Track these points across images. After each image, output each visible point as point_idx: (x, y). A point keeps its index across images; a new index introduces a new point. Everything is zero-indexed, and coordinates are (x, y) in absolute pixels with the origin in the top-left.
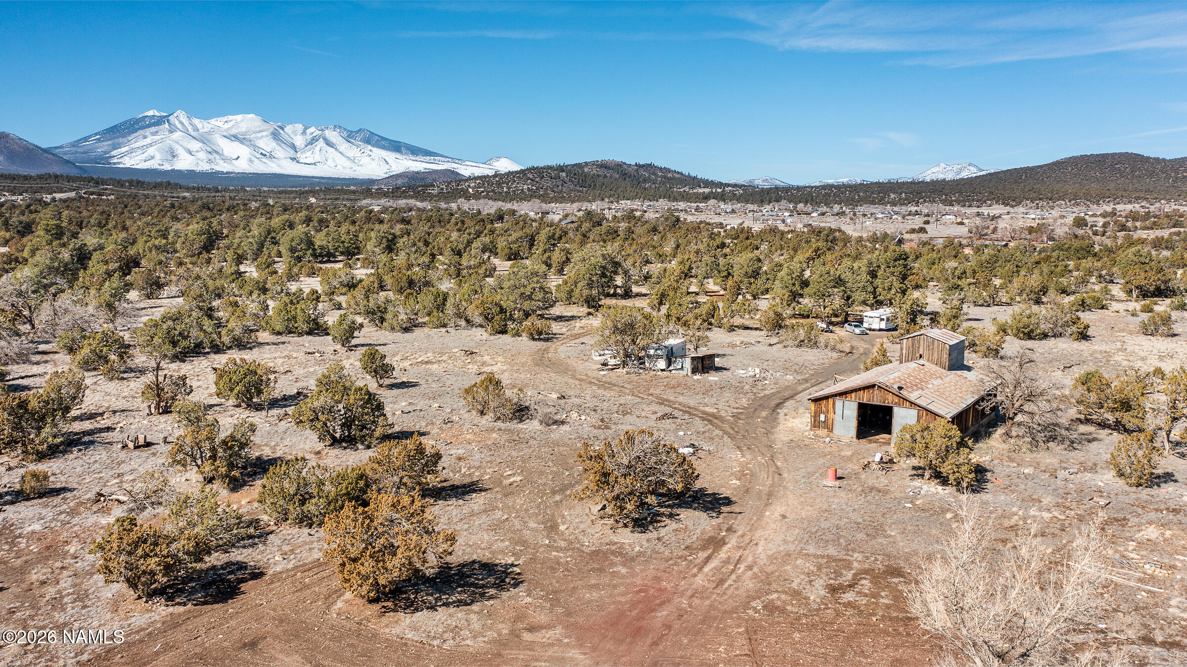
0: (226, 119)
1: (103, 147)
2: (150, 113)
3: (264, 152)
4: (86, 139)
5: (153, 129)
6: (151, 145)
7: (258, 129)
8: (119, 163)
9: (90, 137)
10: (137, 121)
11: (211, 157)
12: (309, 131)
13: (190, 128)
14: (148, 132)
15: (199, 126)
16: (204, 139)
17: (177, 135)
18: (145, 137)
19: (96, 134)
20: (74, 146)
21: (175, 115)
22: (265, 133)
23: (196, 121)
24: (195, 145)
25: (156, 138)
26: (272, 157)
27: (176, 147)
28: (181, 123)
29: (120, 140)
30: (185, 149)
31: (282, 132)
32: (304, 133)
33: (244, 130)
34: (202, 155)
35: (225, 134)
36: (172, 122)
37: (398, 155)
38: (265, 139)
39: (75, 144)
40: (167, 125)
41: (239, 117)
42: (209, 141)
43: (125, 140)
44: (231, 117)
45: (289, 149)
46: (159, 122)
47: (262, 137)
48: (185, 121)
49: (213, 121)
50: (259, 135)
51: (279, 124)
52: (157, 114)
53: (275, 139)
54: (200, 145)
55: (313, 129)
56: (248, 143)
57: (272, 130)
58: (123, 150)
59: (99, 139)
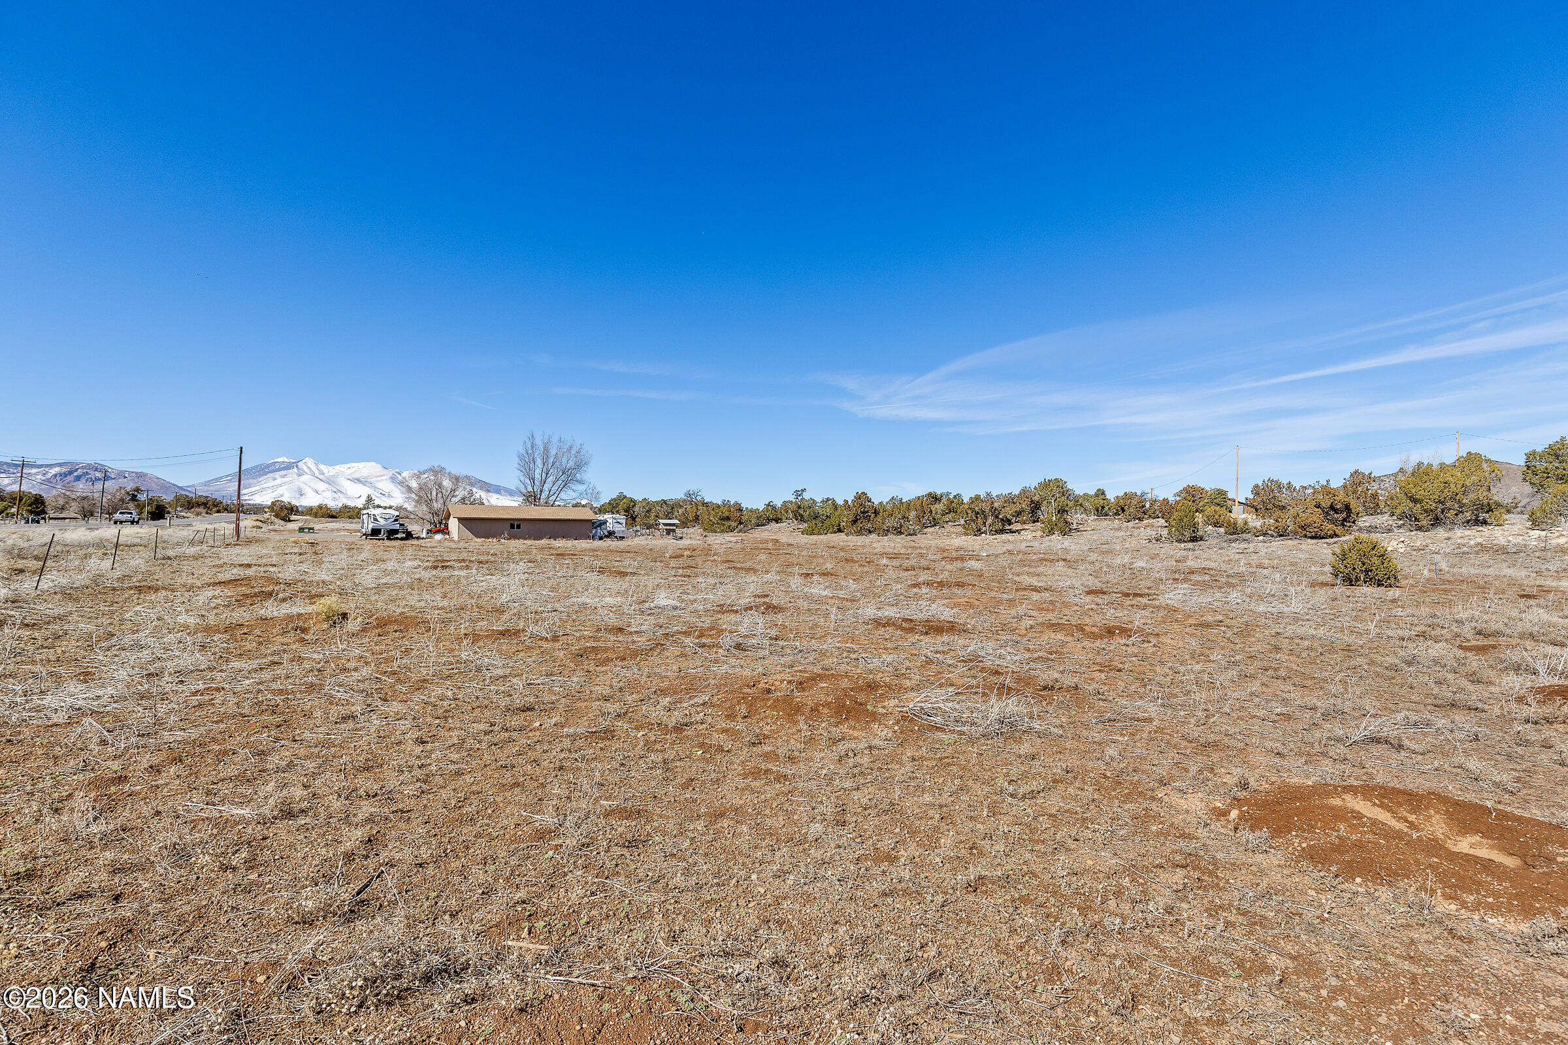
0: (349, 465)
2: (280, 460)
3: (383, 493)
4: (217, 480)
5: (283, 473)
6: (281, 485)
7: (378, 474)
8: (250, 500)
9: (222, 477)
10: (268, 466)
11: (335, 495)
13: (317, 473)
14: (277, 475)
15: (325, 471)
16: (330, 481)
17: (305, 478)
18: (275, 479)
19: (228, 476)
20: (205, 485)
21: (304, 461)
22: (384, 478)
23: (323, 467)
24: (322, 486)
25: (285, 480)
26: (389, 496)
27: (304, 487)
28: (309, 468)
29: (251, 481)
30: (313, 489)
33: (365, 475)
34: (329, 494)
35: (349, 477)
36: (300, 467)
37: (498, 496)
39: (207, 484)
40: (295, 470)
41: (361, 465)
42: (334, 483)
43: (255, 481)
44: (353, 464)
46: (289, 467)
47: (382, 480)
48: (313, 467)
49: (337, 467)
50: (379, 479)
51: (397, 470)
52: (286, 460)
53: (393, 482)
54: (327, 485)
56: (370, 485)
57: (391, 475)
58: (253, 489)
59: (230, 480)
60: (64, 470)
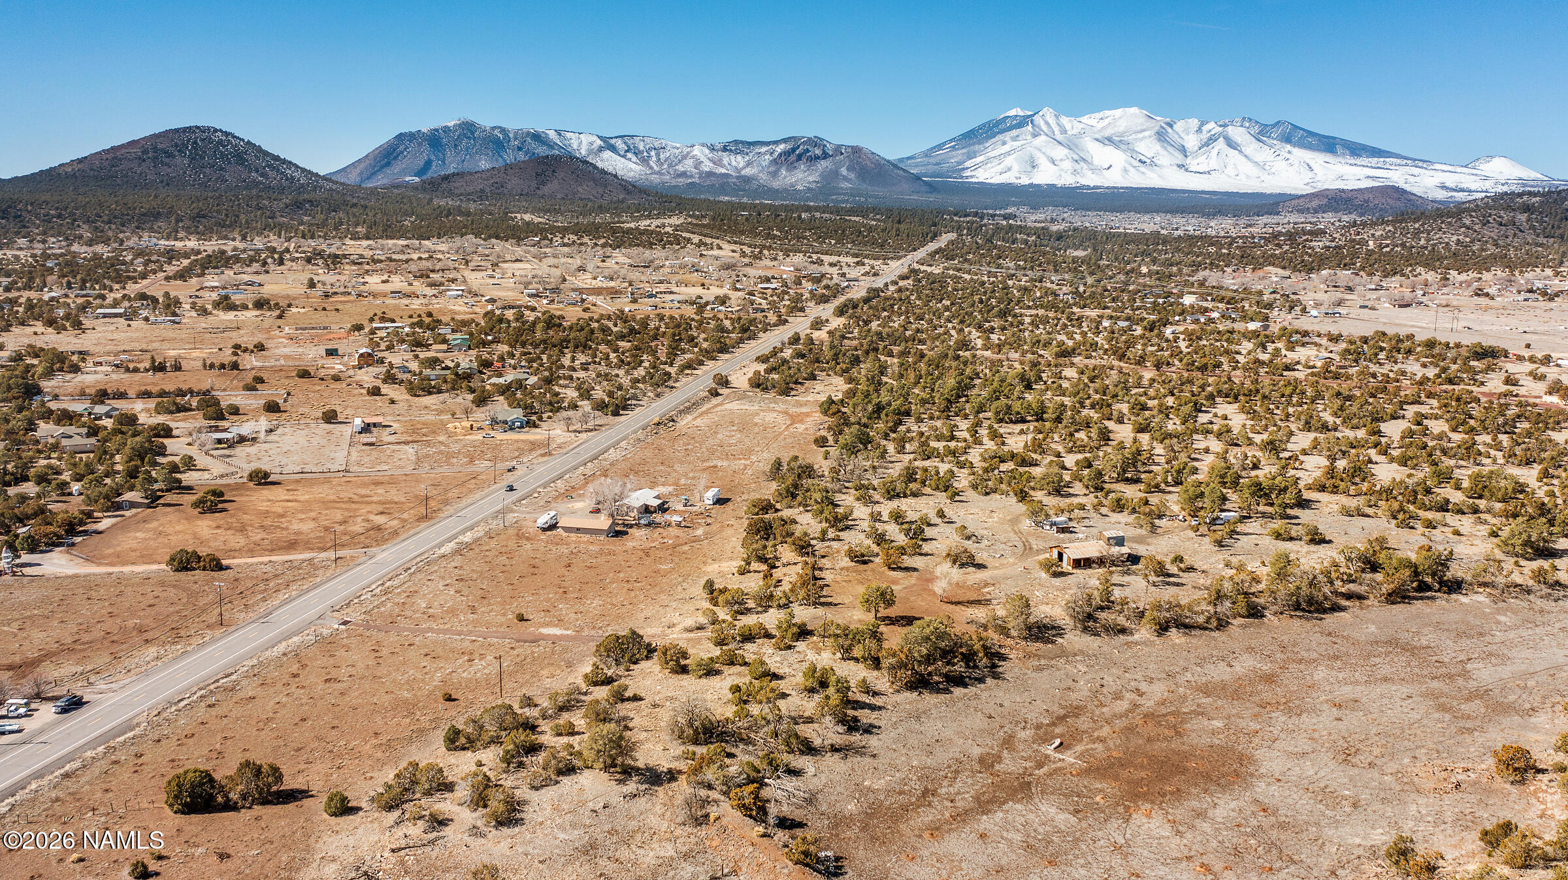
0: (1101, 115)
1: (959, 154)
2: (1012, 113)
3: (1143, 158)
4: (940, 147)
5: (1014, 133)
6: (1008, 153)
7: (1139, 128)
8: (972, 177)
9: (944, 143)
10: (998, 123)
11: (1077, 167)
12: (1206, 128)
13: (1056, 130)
14: (1008, 136)
15: (1068, 127)
16: (1071, 145)
17: (1041, 139)
18: (1004, 143)
19: (951, 141)
20: (926, 156)
21: (1041, 113)
22: (1147, 133)
23: (1065, 120)
24: (1060, 152)
25: (1016, 144)
26: (1153, 164)
27: (1037, 154)
28: (1047, 123)
29: (977, 147)
30: (1048, 157)
31: (1169, 130)
32: (1199, 130)
33: (1121, 129)
34: (1067, 165)
35: (1097, 136)
36: (1036, 123)
37: (1329, 157)
38: (1147, 141)
39: (927, 154)
40: (1030, 128)
41: (1118, 113)
42: (1077, 146)
43: (982, 147)
44: (1107, 113)
45: (1177, 153)
46: (1022, 122)
47: (1144, 138)
48: (1052, 121)
49: (1085, 119)
50: (1140, 136)
51: (1168, 120)
52: (1021, 114)
53: (1159, 140)
54: (1066, 151)
55: (1211, 125)
56: (1125, 147)
57: (1157, 128)
58: (979, 159)
59: (953, 147)
60: (789, 146)
